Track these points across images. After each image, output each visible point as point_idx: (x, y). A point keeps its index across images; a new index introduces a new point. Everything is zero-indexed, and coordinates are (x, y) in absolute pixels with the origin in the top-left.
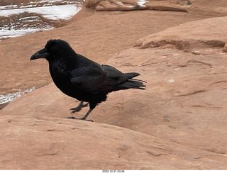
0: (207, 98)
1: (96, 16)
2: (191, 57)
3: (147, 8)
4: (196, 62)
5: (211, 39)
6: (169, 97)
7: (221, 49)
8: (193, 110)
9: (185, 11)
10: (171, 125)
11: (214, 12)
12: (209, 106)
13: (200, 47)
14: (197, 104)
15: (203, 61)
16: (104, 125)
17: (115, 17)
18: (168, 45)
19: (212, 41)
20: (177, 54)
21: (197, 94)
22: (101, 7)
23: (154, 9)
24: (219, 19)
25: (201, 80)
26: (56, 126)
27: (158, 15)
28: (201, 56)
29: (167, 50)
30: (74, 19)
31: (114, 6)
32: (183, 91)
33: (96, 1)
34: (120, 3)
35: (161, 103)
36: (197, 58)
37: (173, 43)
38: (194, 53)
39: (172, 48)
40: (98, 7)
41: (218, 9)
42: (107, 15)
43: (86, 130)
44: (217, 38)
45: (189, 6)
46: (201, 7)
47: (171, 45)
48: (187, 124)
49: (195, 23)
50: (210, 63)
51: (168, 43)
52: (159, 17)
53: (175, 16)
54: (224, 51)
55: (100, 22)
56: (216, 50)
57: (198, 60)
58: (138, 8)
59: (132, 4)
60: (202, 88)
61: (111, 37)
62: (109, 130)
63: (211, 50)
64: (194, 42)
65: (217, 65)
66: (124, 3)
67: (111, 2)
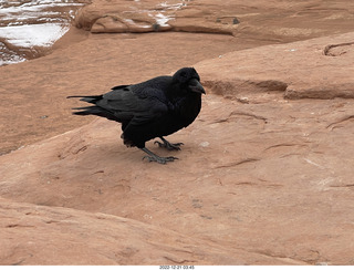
0: (260, 170)
1: (91, 42)
2: (235, 106)
3: (171, 29)
4: (242, 114)
5: (266, 78)
6: (201, 170)
7: (281, 94)
8: (238, 190)
9: (229, 33)
10: (204, 213)
11: (274, 36)
12: (262, 183)
13: (249, 92)
14: (244, 180)
15: (254, 113)
16: (98, 214)
17: (122, 43)
19: (267, 82)
20: (214, 102)
21: (244, 165)
22: (101, 27)
23: (182, 30)
24: (278, 47)
25: (250, 142)
26: (22, 217)
27: (187, 39)
28: (250, 105)
30: (57, 45)
31: (120, 26)
32: (224, 160)
33: (91, 19)
34: (129, 21)
35: (189, 179)
36: (244, 108)
37: (209, 85)
38: (240, 101)
40: (95, 27)
41: (279, 31)
42: (108, 39)
43: (70, 224)
44: (274, 78)
45: (235, 26)
46: (254, 28)
48: (228, 211)
49: (242, 54)
50: (264, 115)
52: (189, 43)
53: (215, 41)
54: (286, 98)
55: (99, 50)
56: (273, 95)
57: (246, 112)
58: (157, 29)
59: (148, 23)
60: (251, 156)
61: (115, 73)
62: (106, 222)
63: (266, 96)
64: (240, 83)
65: (275, 119)
66: (136, 21)
67: (116, 20)
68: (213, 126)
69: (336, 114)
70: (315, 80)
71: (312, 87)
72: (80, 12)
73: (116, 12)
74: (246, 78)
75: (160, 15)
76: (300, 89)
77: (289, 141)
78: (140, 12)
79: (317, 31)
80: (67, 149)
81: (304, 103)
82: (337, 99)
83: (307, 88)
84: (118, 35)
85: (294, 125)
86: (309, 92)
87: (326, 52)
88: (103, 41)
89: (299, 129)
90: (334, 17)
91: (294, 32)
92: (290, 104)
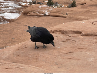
0: (74, 55)
1: (27, 18)
2: (67, 37)
3: (49, 16)
4: (69, 39)
5: (76, 30)
6: (58, 55)
7: (80, 35)
8: (68, 60)
9: (65, 17)
10: (59, 66)
12: (74, 59)
13: (71, 33)
14: (70, 58)
15: (72, 39)
16: (30, 66)
17: (35, 19)
18: (58, 32)
19: (76, 31)
20: (62, 36)
22: (30, 14)
23: (52, 16)
24: (79, 21)
25: (71, 47)
26: (10, 66)
27: (53, 18)
28: (72, 37)
29: (57, 34)
30: (18, 19)
31: (35, 14)
32: (64, 52)
33: (27, 12)
34: (38, 13)
35: (54, 57)
37: (60, 31)
38: (69, 36)
39: (60, 33)
40: (28, 14)
41: (78, 17)
42: (32, 18)
43: (22, 68)
44: (78, 30)
45: (66, 15)
46: (72, 16)
47: (59, 32)
48: (65, 66)
49: (69, 23)
50: (75, 40)
51: (58, 31)
52: (54, 19)
53: (61, 19)
54: (81, 35)
55: (29, 20)
56: (78, 35)
58: (45, 15)
59: (43, 14)
60: (72, 51)
62: (32, 68)
63: (76, 35)
64: (69, 31)
65: (78, 41)
66: (39, 13)
67: (34, 12)
68: (61, 43)
69: (95, 40)
70: (89, 31)
71: (88, 33)
72: (24, 10)
73: (34, 10)
74: (71, 30)
75: (46, 12)
76: (85, 33)
77: (82, 47)
78: (41, 11)
79: (89, 17)
80: (21, 48)
81: (86, 37)
82: (95, 36)
83: (87, 33)
84: (35, 17)
85: (83, 43)
86: (88, 34)
87: (92, 23)
88: (30, 18)
89: (85, 44)
90: (93, 14)
91: (82, 17)
92: (82, 37)
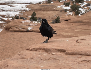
1: (9, 34)
2: (51, 56)
3: (32, 31)
4: (53, 58)
5: (60, 48)
7: (64, 53)
11: (61, 35)
13: (55, 52)
15: (56, 58)
17: (18, 34)
18: (41, 50)
20: (45, 54)
22: (12, 30)
23: (35, 32)
25: (55, 66)
28: (55, 56)
29: (41, 52)
31: (17, 29)
33: (9, 27)
34: (20, 28)
36: (54, 56)
37: (44, 49)
38: (52, 54)
39: (43, 51)
40: (10, 30)
41: (62, 33)
42: (14, 33)
44: (62, 48)
47: (43, 50)
50: (59, 59)
51: (41, 49)
52: (37, 35)
54: (65, 54)
55: (11, 36)
56: (62, 53)
57: (54, 58)
58: (28, 31)
59: (26, 29)
61: (15, 43)
63: (60, 53)
64: (52, 49)
65: (62, 60)
66: (22, 28)
67: (16, 28)
68: (45, 61)
69: (79, 60)
70: (74, 49)
71: (73, 51)
72: (6, 25)
73: (17, 26)
74: (54, 48)
75: (29, 27)
76: (69, 52)
77: (66, 67)
78: (24, 26)
79: (73, 34)
80: (2, 66)
81: (71, 56)
82: (80, 55)
83: (71, 52)
84: (17, 32)
85: (68, 62)
86: (72, 53)
87: (77, 42)
88: (13, 34)
89: (69, 64)
90: (78, 30)
91: (66, 34)
92: (67, 56)
